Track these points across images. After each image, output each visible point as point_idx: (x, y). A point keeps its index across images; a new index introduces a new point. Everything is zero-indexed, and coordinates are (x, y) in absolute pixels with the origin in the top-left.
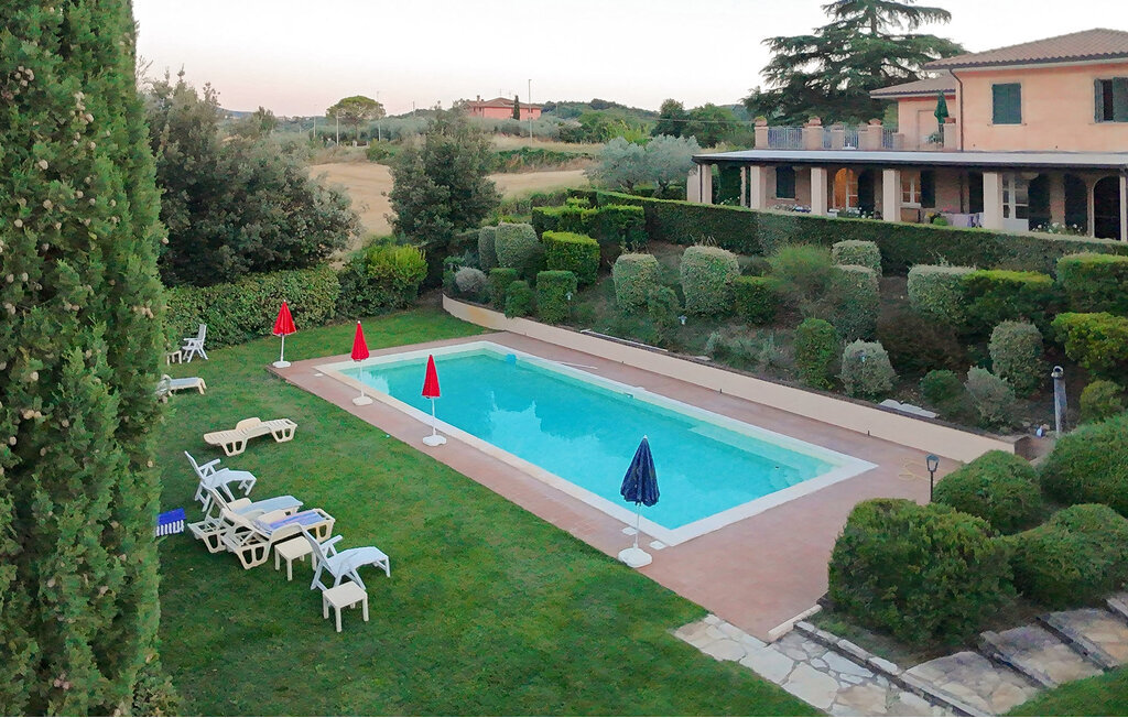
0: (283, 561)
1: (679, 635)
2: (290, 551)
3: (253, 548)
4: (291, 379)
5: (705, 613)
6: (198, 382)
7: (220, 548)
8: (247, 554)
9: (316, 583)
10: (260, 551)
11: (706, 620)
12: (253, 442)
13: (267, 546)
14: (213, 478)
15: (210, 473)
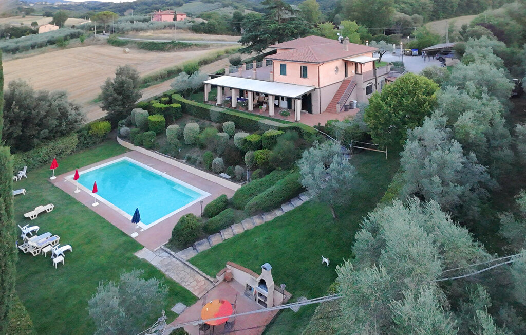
0: (44, 253)
1: (135, 254)
2: (46, 250)
3: (36, 251)
4: (56, 184)
5: (144, 247)
6: (23, 191)
7: (27, 251)
8: (35, 253)
9: (52, 257)
10: (38, 251)
11: (143, 249)
12: (39, 214)
13: (40, 249)
14: (26, 230)
15: (25, 229)
